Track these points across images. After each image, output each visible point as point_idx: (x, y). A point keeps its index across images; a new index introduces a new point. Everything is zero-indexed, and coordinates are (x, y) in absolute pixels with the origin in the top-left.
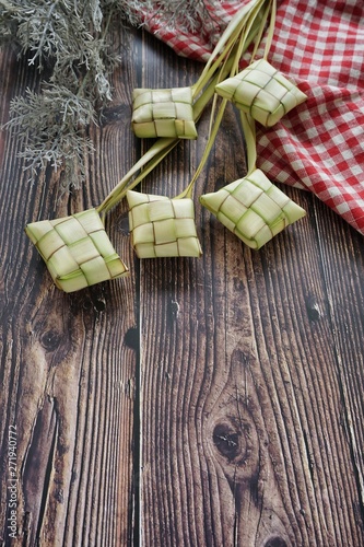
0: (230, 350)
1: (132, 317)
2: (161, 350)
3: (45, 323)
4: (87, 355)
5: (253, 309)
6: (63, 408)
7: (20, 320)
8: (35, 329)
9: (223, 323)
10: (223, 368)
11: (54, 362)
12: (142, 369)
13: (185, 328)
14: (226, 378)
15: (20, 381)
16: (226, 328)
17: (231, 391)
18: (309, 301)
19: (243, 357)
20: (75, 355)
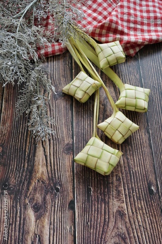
0: (115, 211)
1: (71, 195)
2: (85, 211)
3: (34, 199)
4: (53, 214)
5: (125, 190)
6: (42, 240)
7: (23, 198)
8: (29, 202)
9: (111, 197)
10: (112, 219)
11: (38, 217)
12: (77, 220)
13: (95, 200)
14: (114, 224)
15: (23, 227)
16: (113, 200)
17: (116, 230)
18: (150, 185)
19: (121, 214)
20: (47, 214)
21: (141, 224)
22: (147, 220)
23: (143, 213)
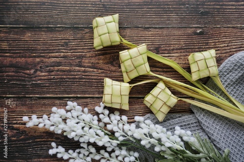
21: (226, 45)
22: (224, 40)
23: (219, 42)
